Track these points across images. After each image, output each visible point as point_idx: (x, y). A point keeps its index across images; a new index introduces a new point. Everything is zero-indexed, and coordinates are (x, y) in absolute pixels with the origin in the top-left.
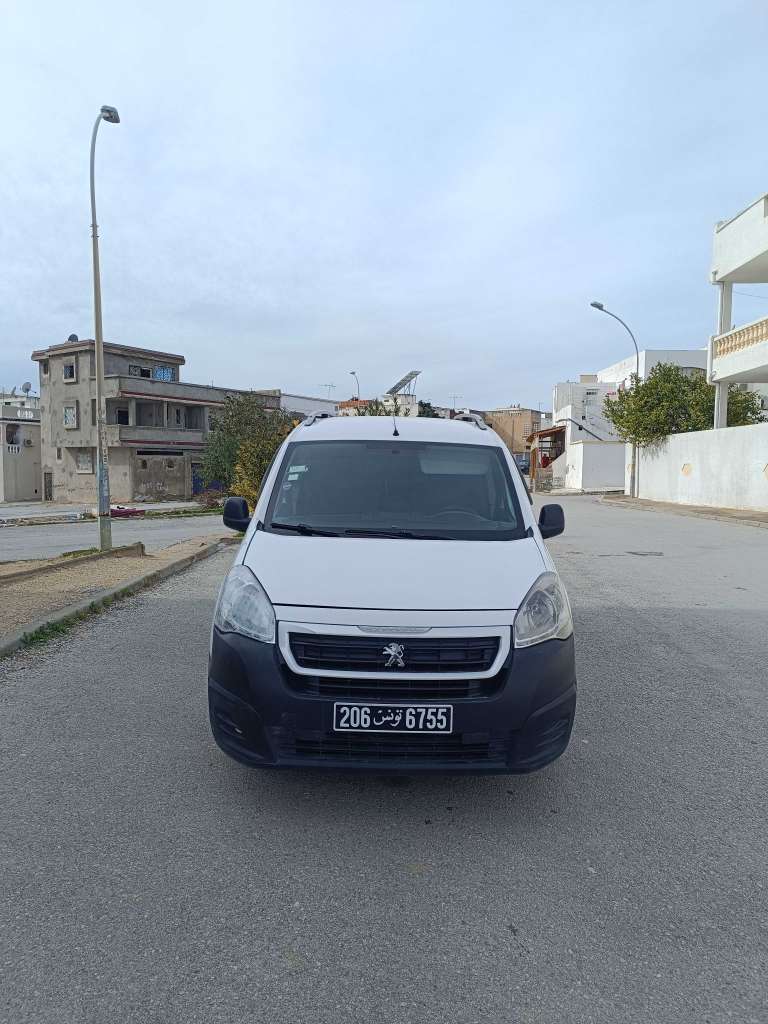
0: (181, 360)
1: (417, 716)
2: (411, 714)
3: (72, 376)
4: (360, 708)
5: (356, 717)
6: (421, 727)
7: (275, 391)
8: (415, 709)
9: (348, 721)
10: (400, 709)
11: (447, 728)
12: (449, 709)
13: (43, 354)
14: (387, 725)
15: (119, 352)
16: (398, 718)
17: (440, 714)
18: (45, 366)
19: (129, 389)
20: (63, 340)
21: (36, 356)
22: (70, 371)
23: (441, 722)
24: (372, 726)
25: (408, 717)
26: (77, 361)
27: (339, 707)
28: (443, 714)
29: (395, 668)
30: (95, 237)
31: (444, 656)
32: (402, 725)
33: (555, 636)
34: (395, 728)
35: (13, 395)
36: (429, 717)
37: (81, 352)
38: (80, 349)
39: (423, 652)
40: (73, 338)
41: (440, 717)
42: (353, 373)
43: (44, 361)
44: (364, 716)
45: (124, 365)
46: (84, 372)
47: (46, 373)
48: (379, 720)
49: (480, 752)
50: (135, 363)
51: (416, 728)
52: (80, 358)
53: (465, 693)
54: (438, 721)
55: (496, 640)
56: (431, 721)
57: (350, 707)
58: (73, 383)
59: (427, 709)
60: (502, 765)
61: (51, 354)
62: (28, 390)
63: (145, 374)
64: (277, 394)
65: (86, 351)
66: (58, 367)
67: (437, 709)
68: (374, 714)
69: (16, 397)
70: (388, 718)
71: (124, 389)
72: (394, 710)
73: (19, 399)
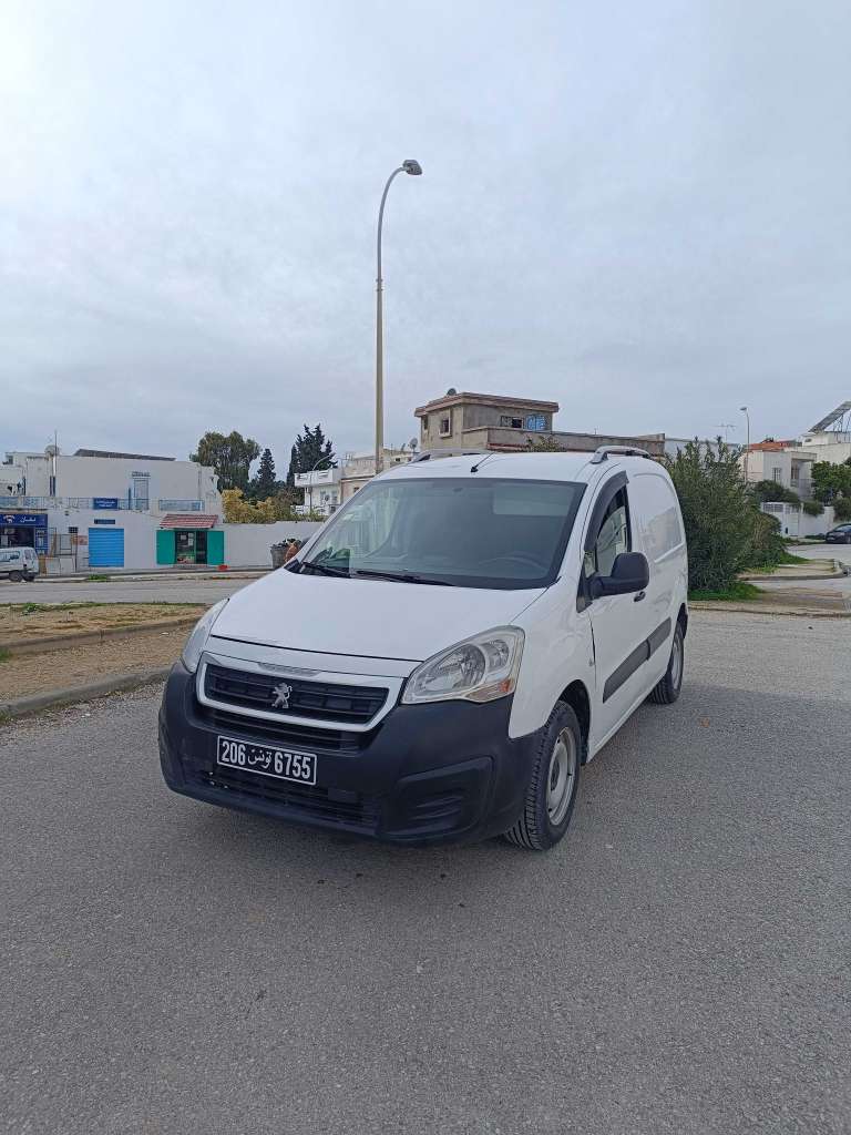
0: (554, 407)
1: (285, 760)
2: (279, 757)
3: (447, 430)
4: (238, 744)
5: (234, 752)
6: (287, 773)
7: (658, 436)
8: (283, 753)
9: (228, 756)
10: (269, 750)
11: (311, 779)
12: (312, 759)
13: (423, 410)
14: (259, 766)
15: (490, 403)
16: (268, 761)
17: (304, 762)
18: (425, 420)
19: (497, 441)
20: (443, 394)
21: (418, 412)
22: (446, 425)
23: (305, 770)
24: (247, 765)
25: (277, 761)
26: (452, 416)
27: (222, 740)
28: (307, 763)
29: (279, 709)
30: (379, 290)
31: (331, 704)
32: (271, 769)
33: (463, 697)
34: (265, 771)
35: (402, 452)
36: (295, 764)
37: (455, 406)
38: (455, 402)
39: (311, 696)
40: (452, 392)
41: (305, 766)
42: (744, 409)
43: (424, 416)
44: (241, 754)
45: (496, 416)
46: (458, 426)
47: (426, 428)
48: (253, 760)
49: (352, 812)
50: (507, 414)
51: (283, 774)
52: (455, 412)
53: (336, 745)
54: (303, 770)
55: (386, 691)
56: (296, 769)
57: (230, 742)
58: (447, 437)
59: (293, 755)
60: (372, 833)
61: (428, 409)
62: (414, 446)
63: (517, 424)
64: (661, 439)
65: (460, 405)
66: (435, 421)
67: (303, 756)
68: (248, 751)
69: (405, 453)
70: (260, 759)
71: (493, 441)
72: (265, 750)
73: (407, 456)
